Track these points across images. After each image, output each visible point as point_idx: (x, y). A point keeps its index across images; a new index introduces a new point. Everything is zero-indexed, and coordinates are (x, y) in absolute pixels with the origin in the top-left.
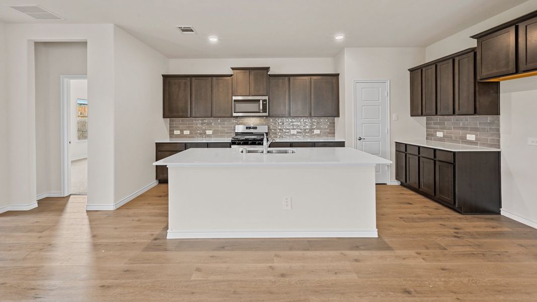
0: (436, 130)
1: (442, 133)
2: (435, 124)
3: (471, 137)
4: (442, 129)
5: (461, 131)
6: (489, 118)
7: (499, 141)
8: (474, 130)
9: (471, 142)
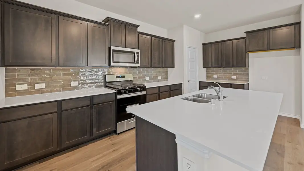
0: (214, 74)
1: (217, 76)
2: (212, 71)
3: (234, 77)
4: (216, 74)
5: (228, 75)
6: (243, 69)
7: (248, 78)
8: (235, 74)
9: (234, 80)
